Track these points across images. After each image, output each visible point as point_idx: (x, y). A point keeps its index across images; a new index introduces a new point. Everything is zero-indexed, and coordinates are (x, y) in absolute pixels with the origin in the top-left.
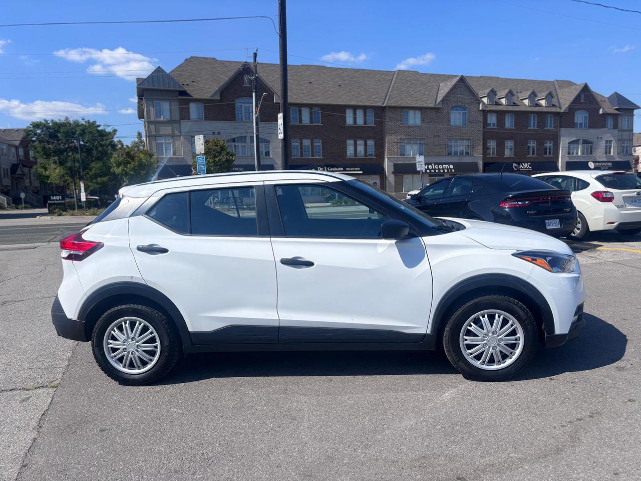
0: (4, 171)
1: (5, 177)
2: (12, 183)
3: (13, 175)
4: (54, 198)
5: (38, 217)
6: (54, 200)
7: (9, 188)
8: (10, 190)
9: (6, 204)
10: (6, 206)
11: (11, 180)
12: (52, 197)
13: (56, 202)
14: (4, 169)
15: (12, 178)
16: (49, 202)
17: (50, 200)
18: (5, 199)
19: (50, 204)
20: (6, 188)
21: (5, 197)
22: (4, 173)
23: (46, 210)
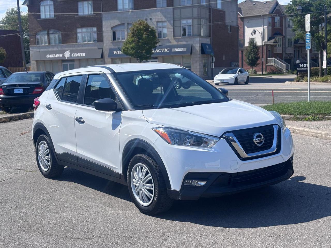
0: (289, 41)
1: (289, 46)
2: (294, 51)
3: (295, 45)
4: (302, 66)
5: (287, 82)
6: (302, 67)
7: (292, 55)
8: (292, 57)
9: (285, 70)
10: (285, 71)
11: (294, 49)
12: (300, 65)
13: (303, 69)
14: (289, 39)
15: (295, 47)
16: (298, 69)
17: (299, 67)
18: (285, 65)
19: (298, 71)
20: (289, 56)
21: (285, 64)
22: (289, 43)
23: (294, 76)
